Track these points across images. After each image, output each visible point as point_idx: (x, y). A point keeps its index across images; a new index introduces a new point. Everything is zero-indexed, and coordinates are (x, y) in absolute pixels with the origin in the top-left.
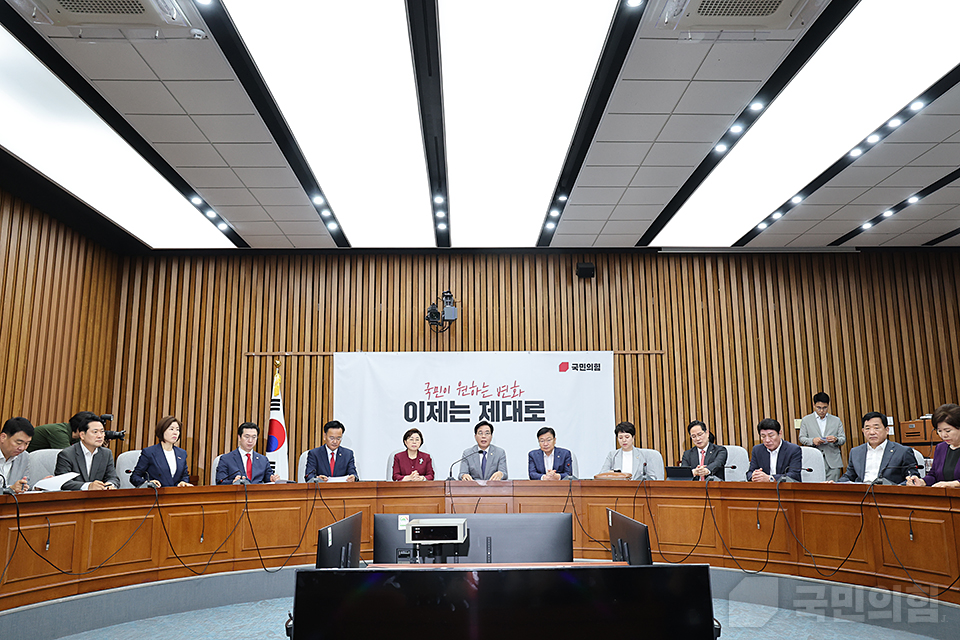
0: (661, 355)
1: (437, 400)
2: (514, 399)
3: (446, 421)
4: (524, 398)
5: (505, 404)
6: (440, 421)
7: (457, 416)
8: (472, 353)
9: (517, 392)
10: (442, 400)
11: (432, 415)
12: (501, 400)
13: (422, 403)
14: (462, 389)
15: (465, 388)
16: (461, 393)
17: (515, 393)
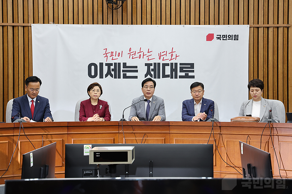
0: (288, 28)
1: (113, 62)
2: (172, 62)
3: (119, 77)
4: (179, 61)
5: (164, 65)
6: (115, 77)
7: (128, 74)
8: (139, 26)
9: (174, 56)
10: (117, 61)
11: (109, 73)
12: (161, 62)
13: (101, 64)
14: (131, 54)
15: (134, 53)
16: (131, 56)
17: (172, 57)
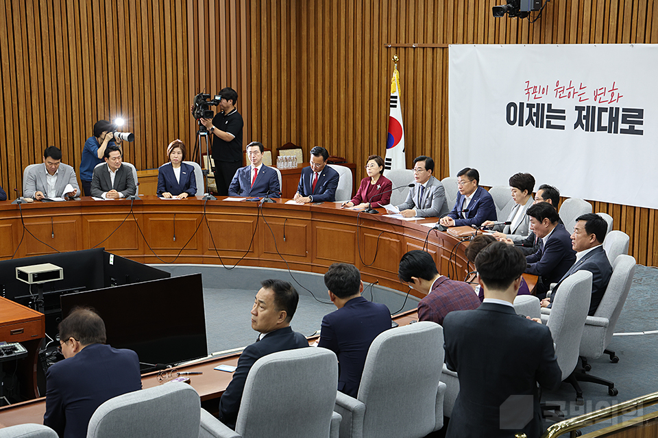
1: (535, 102)
2: (612, 105)
3: (542, 126)
4: (622, 105)
5: (602, 110)
6: (537, 126)
7: (554, 122)
9: (615, 97)
10: (540, 101)
11: (530, 119)
12: (598, 105)
14: (559, 90)
15: (562, 89)
16: (558, 94)
17: (612, 97)
